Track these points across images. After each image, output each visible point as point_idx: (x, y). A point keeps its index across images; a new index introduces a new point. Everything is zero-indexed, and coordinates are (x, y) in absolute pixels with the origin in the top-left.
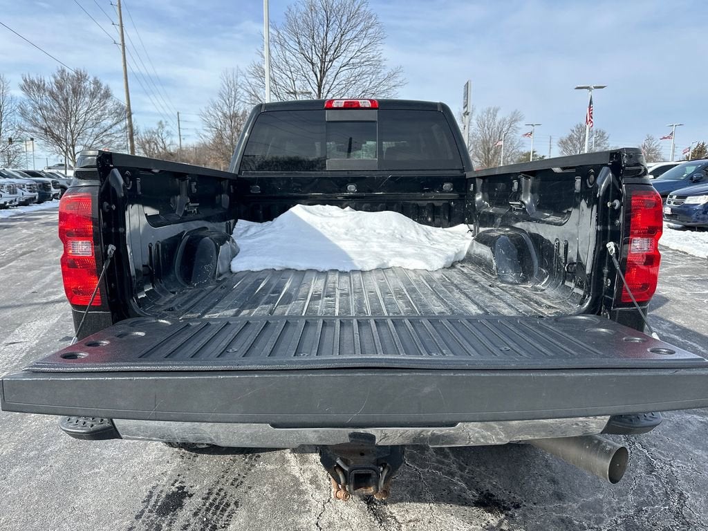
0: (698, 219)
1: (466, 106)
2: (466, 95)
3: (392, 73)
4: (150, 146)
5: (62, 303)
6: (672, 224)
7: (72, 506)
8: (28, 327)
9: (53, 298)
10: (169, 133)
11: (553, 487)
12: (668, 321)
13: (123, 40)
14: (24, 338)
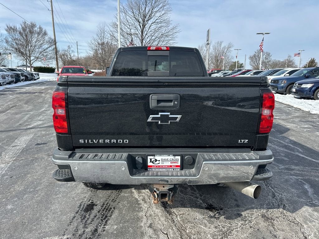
0: (307, 94)
1: (208, 40)
2: (208, 35)
3: (175, 26)
4: (64, 57)
5: (33, 129)
6: (296, 96)
7: (50, 209)
8: (20, 139)
9: (29, 127)
10: (73, 51)
11: (235, 202)
12: (288, 139)
13: (52, 9)
14: (20, 144)
